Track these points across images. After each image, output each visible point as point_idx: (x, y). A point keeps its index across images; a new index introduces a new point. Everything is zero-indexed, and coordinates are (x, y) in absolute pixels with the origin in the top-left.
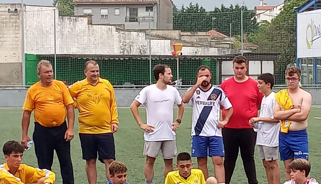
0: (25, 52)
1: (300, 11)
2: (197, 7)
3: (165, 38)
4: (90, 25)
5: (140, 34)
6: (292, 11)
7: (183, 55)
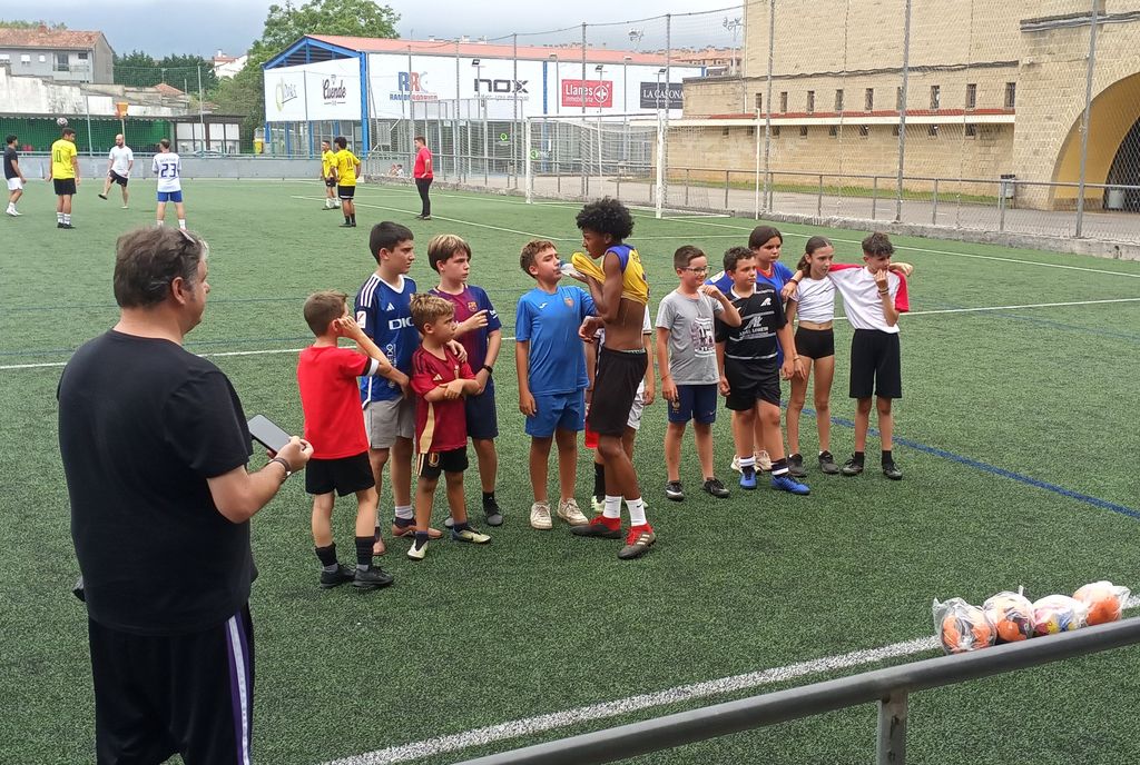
1: (268, 67)
3: (105, 94)
4: (9, 77)
5: (73, 88)
6: (258, 66)
7: (129, 115)
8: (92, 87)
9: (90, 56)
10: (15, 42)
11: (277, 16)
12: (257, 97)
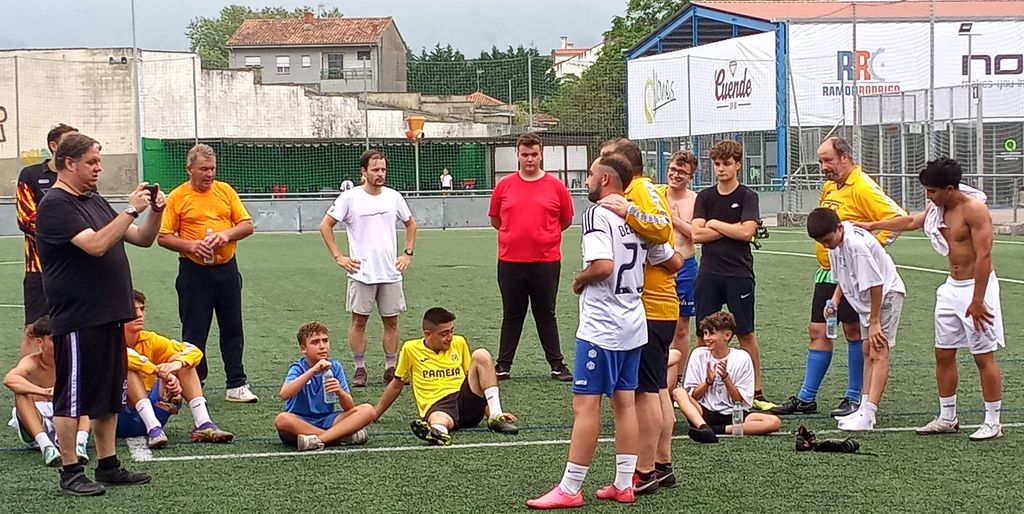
0: (143, 135)
1: (633, 56)
2: (450, 51)
3: (393, 108)
4: (258, 86)
5: (348, 100)
6: (619, 56)
7: (426, 137)
8: (374, 98)
9: (374, 54)
10: (268, 39)
12: (616, 104)
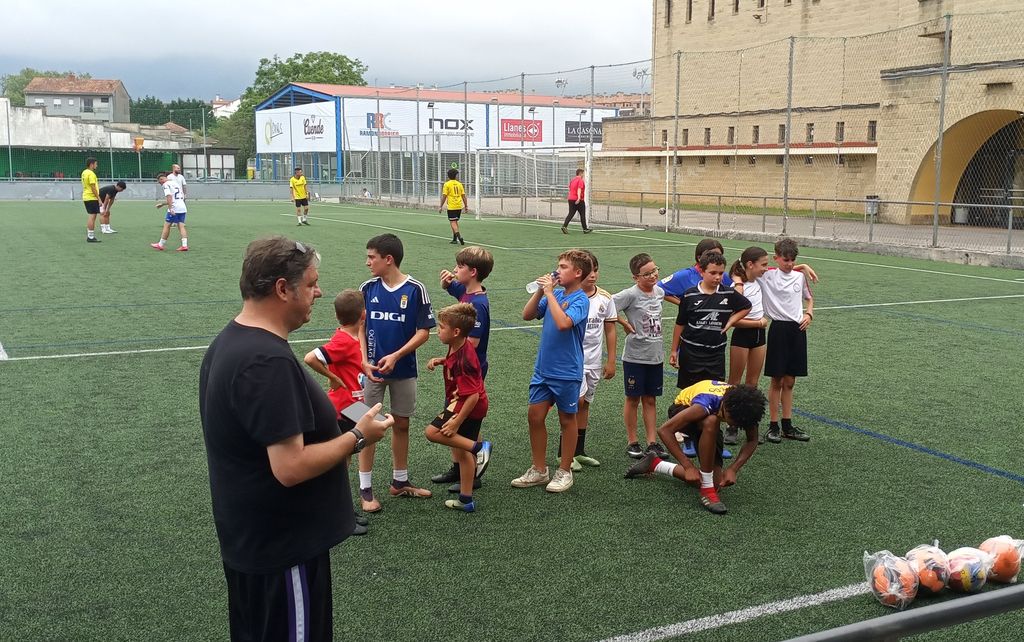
1: (259, 109)
2: (154, 100)
3: (124, 131)
4: (45, 117)
5: (98, 126)
6: (250, 108)
7: (144, 148)
8: (113, 125)
9: (110, 99)
10: (49, 89)
11: (266, 68)
12: (249, 134)
